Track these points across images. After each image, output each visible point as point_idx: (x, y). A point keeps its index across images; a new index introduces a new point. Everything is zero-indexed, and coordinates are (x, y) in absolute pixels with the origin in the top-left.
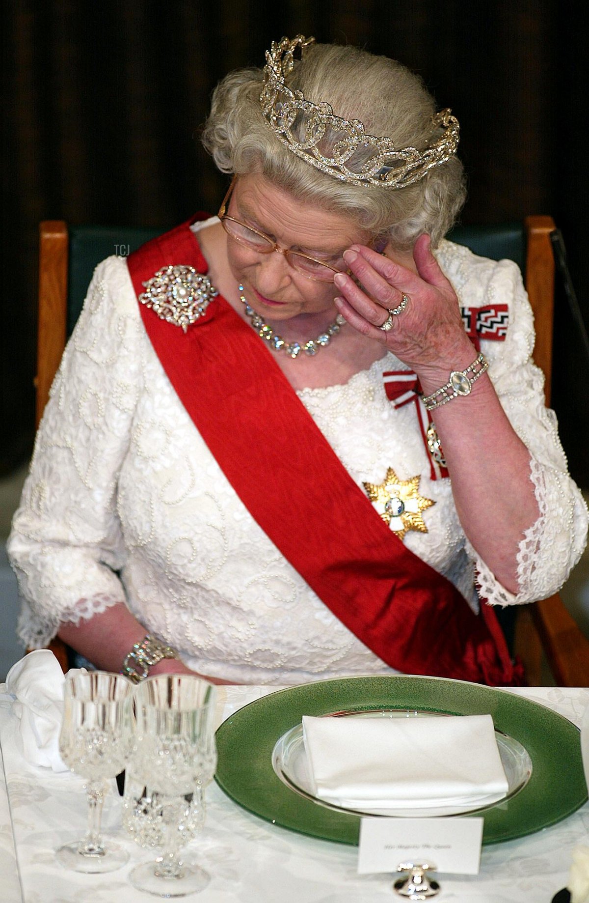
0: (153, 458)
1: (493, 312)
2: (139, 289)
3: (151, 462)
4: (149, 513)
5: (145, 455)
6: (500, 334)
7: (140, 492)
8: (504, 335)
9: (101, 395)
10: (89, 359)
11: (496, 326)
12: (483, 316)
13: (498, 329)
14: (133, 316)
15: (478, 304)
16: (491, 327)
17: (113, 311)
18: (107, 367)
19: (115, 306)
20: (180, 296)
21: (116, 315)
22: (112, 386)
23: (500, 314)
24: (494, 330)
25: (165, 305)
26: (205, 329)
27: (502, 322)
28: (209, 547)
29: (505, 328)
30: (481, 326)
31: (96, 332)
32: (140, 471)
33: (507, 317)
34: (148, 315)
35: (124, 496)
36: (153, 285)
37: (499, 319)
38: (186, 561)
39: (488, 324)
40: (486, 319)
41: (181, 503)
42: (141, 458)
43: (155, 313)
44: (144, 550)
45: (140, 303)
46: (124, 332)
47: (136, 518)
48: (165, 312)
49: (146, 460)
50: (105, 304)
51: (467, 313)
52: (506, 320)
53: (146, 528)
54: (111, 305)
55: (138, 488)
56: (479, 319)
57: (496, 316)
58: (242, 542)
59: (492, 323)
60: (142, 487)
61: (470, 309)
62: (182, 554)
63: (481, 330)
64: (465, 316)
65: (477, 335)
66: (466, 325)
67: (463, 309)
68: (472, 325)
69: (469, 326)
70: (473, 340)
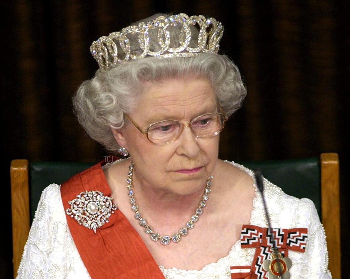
1: (298, 234)
2: (66, 206)
6: (302, 248)
8: (304, 248)
9: (44, 272)
10: (38, 249)
11: (299, 242)
12: (292, 235)
13: (301, 244)
14: (63, 222)
15: (288, 227)
16: (296, 243)
17: (50, 218)
18: (48, 254)
19: (52, 216)
20: (92, 210)
21: (52, 221)
22: (50, 266)
23: (302, 234)
24: (298, 245)
25: (82, 216)
26: (108, 231)
27: (303, 240)
29: (305, 244)
30: (290, 241)
31: (41, 232)
33: (307, 237)
34: (72, 222)
36: (75, 203)
37: (301, 238)
39: (294, 240)
40: (293, 237)
43: (76, 221)
45: (66, 214)
46: (57, 232)
48: (82, 220)
50: (46, 215)
51: (282, 233)
52: (306, 239)
54: (50, 215)
56: (289, 237)
57: (300, 236)
59: (297, 240)
61: (284, 230)
63: (289, 244)
64: (279, 235)
65: (287, 247)
66: (280, 241)
67: (279, 229)
68: (284, 241)
69: (282, 241)
70: (285, 249)
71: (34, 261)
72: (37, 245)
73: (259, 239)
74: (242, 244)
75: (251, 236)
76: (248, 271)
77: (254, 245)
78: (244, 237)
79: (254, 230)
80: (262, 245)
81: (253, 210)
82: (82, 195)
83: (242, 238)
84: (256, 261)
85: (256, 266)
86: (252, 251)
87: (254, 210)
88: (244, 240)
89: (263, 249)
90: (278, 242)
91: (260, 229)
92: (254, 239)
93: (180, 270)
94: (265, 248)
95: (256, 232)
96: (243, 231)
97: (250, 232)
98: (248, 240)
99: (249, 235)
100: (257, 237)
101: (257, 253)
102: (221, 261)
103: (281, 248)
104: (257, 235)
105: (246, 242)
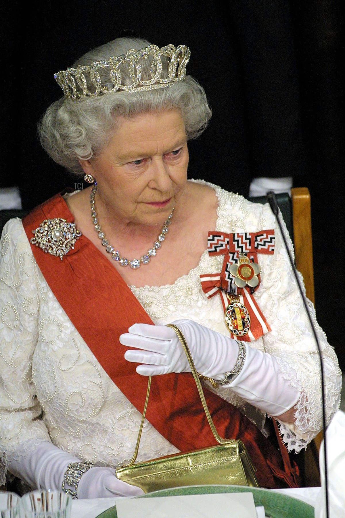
0: (52, 343)
1: (265, 236)
2: (30, 235)
3: (51, 345)
4: (53, 378)
5: (47, 341)
6: (270, 250)
7: (45, 365)
8: (273, 250)
10: (5, 285)
11: (267, 244)
12: (259, 238)
13: (269, 246)
14: (28, 253)
15: (254, 230)
16: (264, 245)
17: (15, 251)
18: (17, 288)
19: (17, 248)
20: (56, 237)
21: (17, 254)
22: (21, 300)
23: (270, 236)
24: (266, 247)
25: (47, 244)
26: (75, 257)
27: (271, 242)
28: (92, 397)
29: (273, 246)
30: (258, 245)
31: (7, 267)
32: (45, 351)
33: (274, 238)
34: (37, 251)
35: (36, 370)
36: (39, 232)
37: (269, 240)
38: (78, 407)
39: (262, 243)
40: (261, 240)
41: (72, 369)
42: (44, 343)
43: (41, 249)
44: (51, 403)
45: (31, 244)
46: (24, 264)
47: (45, 383)
48: (48, 248)
49: (47, 344)
50: (10, 248)
51: (248, 236)
52: (273, 240)
53: (52, 388)
54: (14, 248)
55: (44, 363)
56: (256, 240)
57: (267, 238)
58: (113, 391)
59: (265, 242)
60: (47, 362)
61: (250, 234)
62: (76, 403)
63: (257, 248)
64: (246, 239)
65: (255, 251)
66: (248, 244)
67: (246, 234)
69: (250, 245)
70: (253, 254)
72: (4, 280)
73: (226, 245)
74: (209, 252)
75: (218, 244)
76: (218, 278)
77: (222, 252)
78: (211, 245)
79: (220, 236)
80: (230, 251)
82: (45, 223)
83: (209, 246)
84: (225, 268)
85: (226, 273)
86: (221, 258)
87: (219, 218)
88: (211, 247)
89: (231, 255)
90: (246, 246)
91: (226, 235)
92: (222, 245)
93: (153, 287)
94: (234, 254)
95: (222, 238)
96: (209, 238)
97: (216, 238)
98: (215, 248)
99: (215, 242)
101: (226, 260)
102: (192, 272)
103: (250, 252)
104: (224, 241)
105: (213, 249)
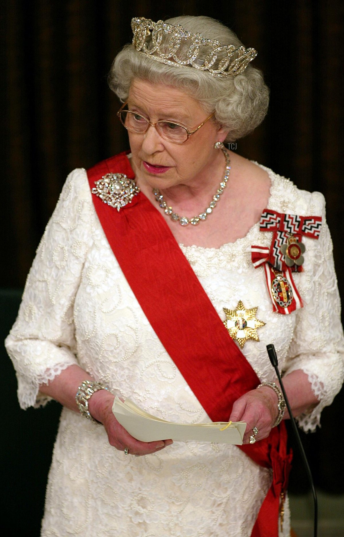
0: (98, 286)
1: (313, 221)
2: (92, 185)
3: (96, 289)
4: (94, 318)
5: (93, 284)
6: (315, 235)
7: (88, 306)
8: (318, 235)
9: (66, 248)
10: (60, 227)
11: (313, 229)
12: (307, 222)
13: (315, 231)
14: (88, 201)
15: (304, 213)
16: (311, 229)
17: (76, 198)
18: (71, 231)
19: (78, 195)
20: (116, 190)
21: (78, 200)
23: (317, 222)
24: (312, 232)
25: (107, 195)
26: (131, 210)
27: (317, 227)
28: (127, 341)
29: (319, 232)
30: (305, 228)
31: (66, 211)
32: (90, 294)
33: (321, 225)
35: (78, 310)
36: (100, 183)
37: (316, 226)
38: (113, 348)
39: (309, 227)
40: (308, 224)
41: (113, 312)
42: (91, 286)
43: (101, 199)
44: (88, 342)
45: (92, 194)
46: (82, 210)
47: (85, 322)
48: (107, 199)
49: (93, 287)
50: (72, 195)
51: (299, 219)
52: (320, 227)
53: (91, 327)
54: (75, 195)
55: (87, 304)
56: (305, 224)
57: (315, 223)
58: (147, 338)
59: (312, 227)
60: (90, 304)
61: (301, 217)
62: (111, 344)
63: (304, 231)
64: (296, 221)
65: (301, 233)
66: (296, 227)
67: (296, 216)
68: (300, 227)
69: (298, 227)
70: (299, 235)
71: (56, 238)
72: (60, 223)
73: (276, 223)
74: (261, 227)
75: (269, 221)
76: (267, 252)
77: (271, 229)
78: (264, 221)
79: (273, 215)
80: (279, 229)
81: (270, 197)
82: (108, 176)
83: (261, 221)
84: (273, 244)
85: (274, 249)
86: (269, 235)
87: (272, 197)
88: (263, 223)
89: (279, 233)
90: (294, 227)
91: (279, 215)
92: (272, 223)
94: (282, 232)
95: (275, 216)
96: (263, 215)
97: (269, 216)
98: (267, 224)
99: (268, 219)
100: (275, 221)
101: (275, 237)
102: (238, 241)
103: (297, 234)
104: (276, 219)
105: (264, 225)
